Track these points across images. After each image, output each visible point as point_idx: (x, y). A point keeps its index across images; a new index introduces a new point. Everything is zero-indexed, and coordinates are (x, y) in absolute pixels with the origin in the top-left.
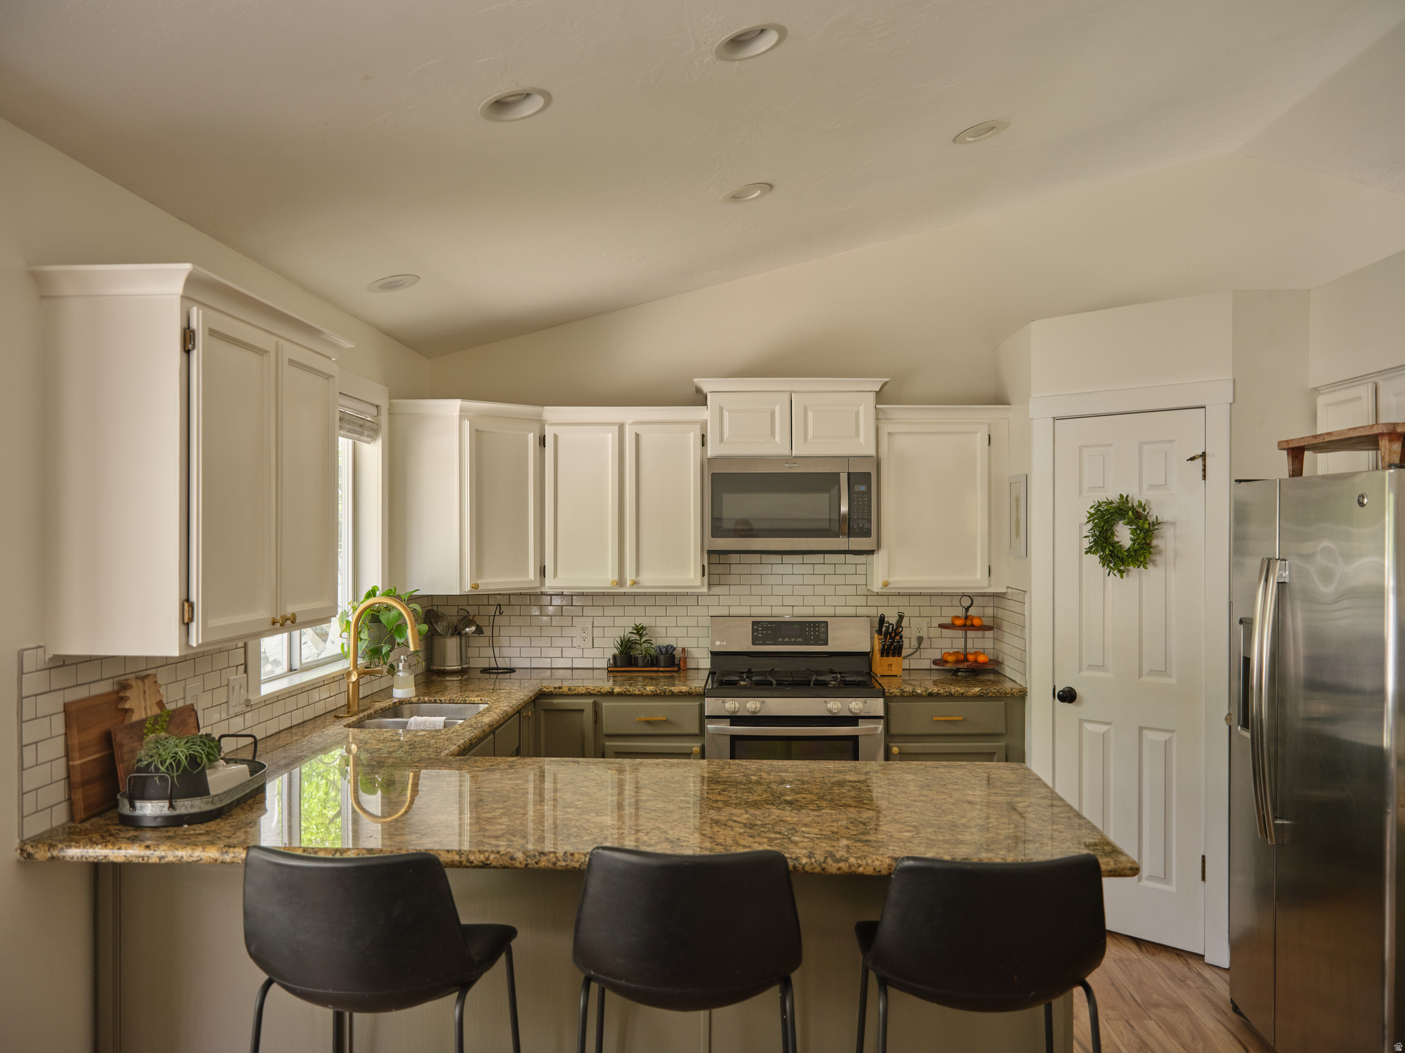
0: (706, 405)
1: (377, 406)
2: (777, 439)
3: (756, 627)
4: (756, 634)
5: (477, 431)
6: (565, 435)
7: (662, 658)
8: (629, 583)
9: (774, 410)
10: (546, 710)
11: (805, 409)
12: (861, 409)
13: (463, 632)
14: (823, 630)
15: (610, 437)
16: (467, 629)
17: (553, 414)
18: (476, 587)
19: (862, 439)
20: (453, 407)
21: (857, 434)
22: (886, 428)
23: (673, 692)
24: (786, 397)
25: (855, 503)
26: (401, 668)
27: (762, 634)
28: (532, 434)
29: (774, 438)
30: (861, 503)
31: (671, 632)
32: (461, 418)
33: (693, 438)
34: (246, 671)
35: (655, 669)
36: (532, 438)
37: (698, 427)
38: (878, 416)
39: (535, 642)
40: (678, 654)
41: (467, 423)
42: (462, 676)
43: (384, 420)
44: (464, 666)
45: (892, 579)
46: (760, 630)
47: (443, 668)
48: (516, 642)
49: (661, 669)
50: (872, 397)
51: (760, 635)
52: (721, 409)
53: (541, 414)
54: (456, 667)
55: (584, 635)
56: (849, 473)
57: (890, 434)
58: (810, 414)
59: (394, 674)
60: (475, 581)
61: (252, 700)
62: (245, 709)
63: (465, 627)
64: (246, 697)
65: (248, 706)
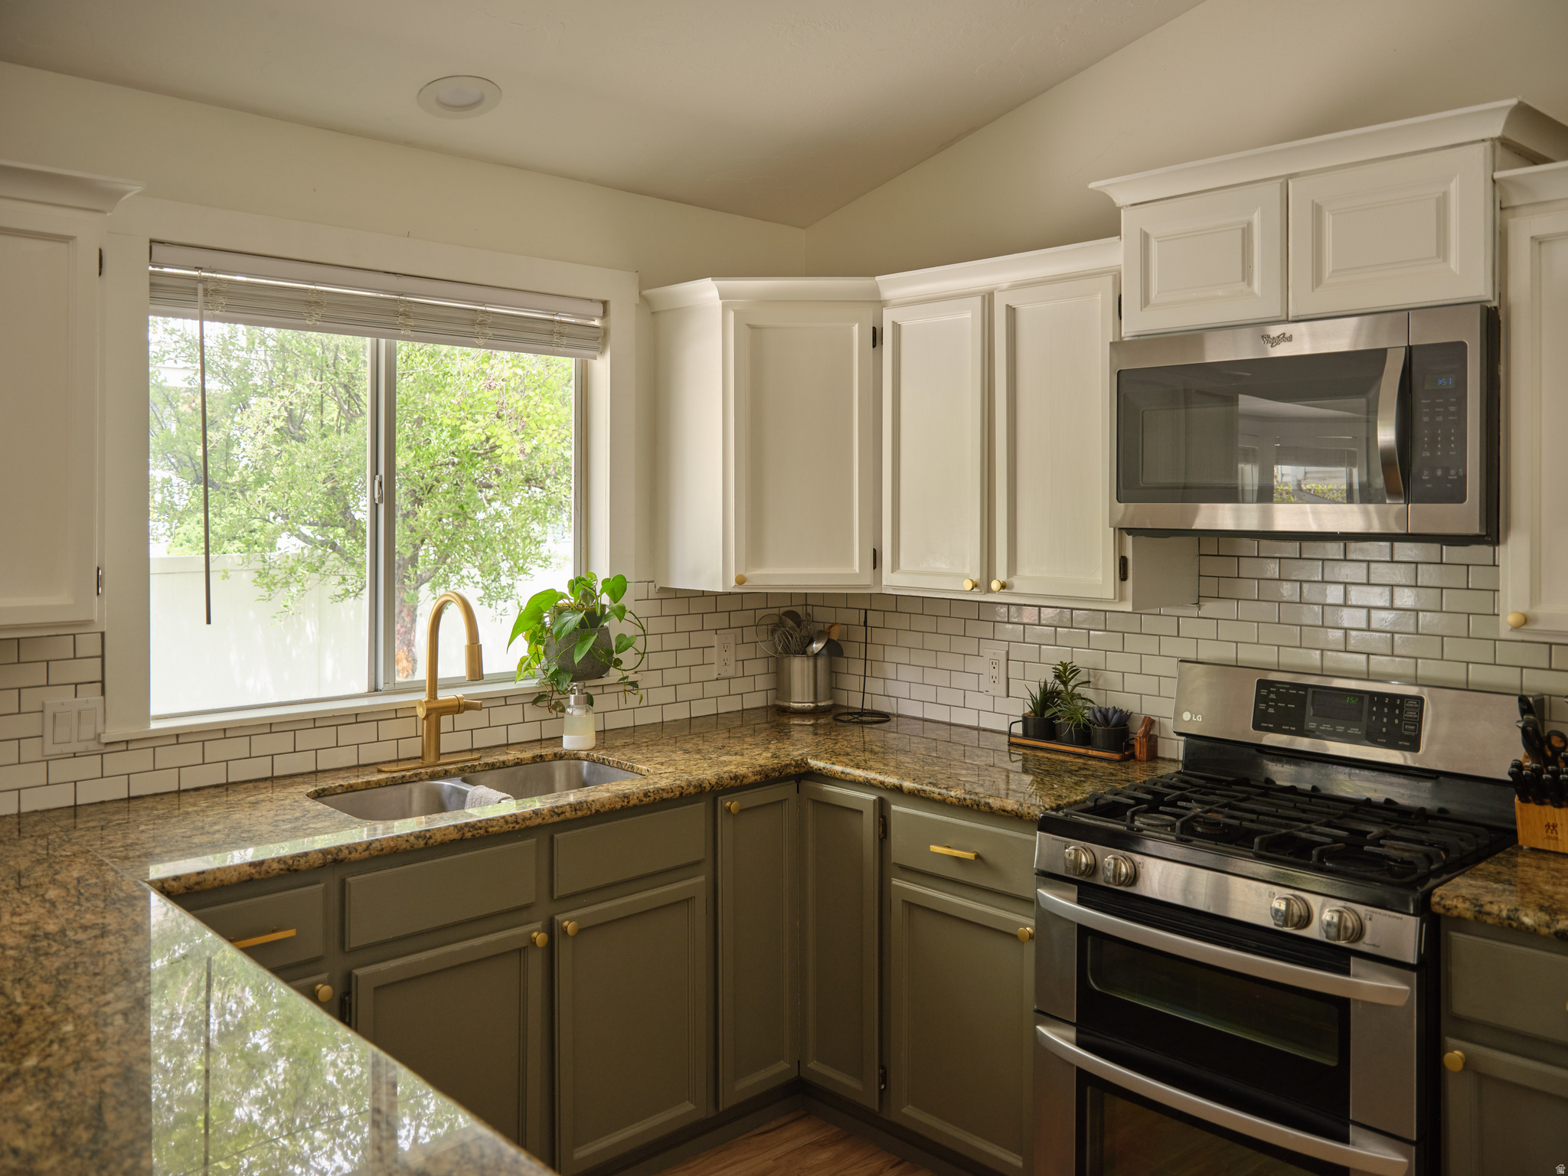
0: (1120, 235)
1: (605, 303)
2: (1256, 286)
3: (1264, 692)
4: (1262, 706)
5: (752, 327)
6: (912, 322)
7: (1098, 730)
8: (995, 585)
9: (1250, 225)
10: (816, 802)
11: (1317, 211)
12: (1454, 187)
13: (809, 650)
14: (1411, 714)
15: (969, 316)
16: (814, 645)
17: (897, 287)
18: (741, 581)
19: (1454, 263)
20: (707, 292)
21: (1442, 251)
22: (1523, 229)
23: (991, 808)
24: (1275, 188)
25: (1426, 419)
26: (572, 701)
27: (1275, 707)
28: (857, 325)
29: (1250, 284)
30: (1440, 419)
31: (1132, 682)
32: (725, 307)
33: (1101, 301)
35: (1082, 751)
36: (858, 334)
37: (1108, 281)
38: (1502, 207)
39: (932, 676)
40: (1138, 730)
41: (731, 315)
42: (817, 719)
43: (623, 323)
44: (819, 704)
45: (1542, 610)
46: (1272, 700)
47: (786, 704)
48: (906, 673)
49: (1095, 753)
50: (1479, 155)
51: (1271, 710)
52: (1145, 238)
53: (876, 291)
54: (806, 705)
55: (995, 673)
56: (1410, 350)
57: (1538, 241)
58: (1328, 220)
59: (563, 710)
60: (742, 572)
61: (113, 733)
62: (102, 747)
63: (811, 642)
64: (100, 730)
65: (107, 744)
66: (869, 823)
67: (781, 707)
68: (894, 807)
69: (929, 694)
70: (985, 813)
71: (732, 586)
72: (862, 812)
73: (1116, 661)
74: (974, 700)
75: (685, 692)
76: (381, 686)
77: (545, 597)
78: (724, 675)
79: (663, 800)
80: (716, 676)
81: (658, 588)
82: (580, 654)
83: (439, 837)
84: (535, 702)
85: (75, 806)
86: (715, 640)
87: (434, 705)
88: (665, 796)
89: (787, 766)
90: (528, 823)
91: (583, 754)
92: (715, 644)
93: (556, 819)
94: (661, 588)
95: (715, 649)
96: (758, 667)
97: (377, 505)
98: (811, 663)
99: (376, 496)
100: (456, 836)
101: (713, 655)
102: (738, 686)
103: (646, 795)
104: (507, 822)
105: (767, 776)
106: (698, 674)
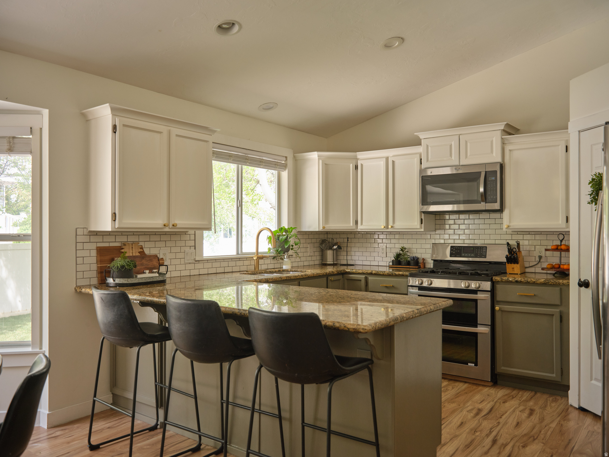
0: (421, 145)
1: (286, 157)
2: (453, 158)
3: (452, 249)
4: (452, 252)
5: (326, 164)
6: (366, 164)
7: (412, 262)
8: (390, 227)
9: (451, 144)
10: (348, 279)
11: (466, 142)
12: (494, 139)
13: (333, 248)
14: (484, 250)
15: (382, 163)
17: (361, 155)
18: (324, 228)
19: (494, 154)
20: (314, 156)
21: (492, 152)
22: (508, 148)
23: (396, 274)
24: (457, 137)
25: (489, 186)
26: (285, 257)
27: (455, 252)
28: (351, 164)
29: (452, 157)
30: (492, 186)
31: (419, 251)
32: (319, 159)
33: (417, 160)
34: (195, 249)
35: (408, 267)
36: (352, 166)
37: (418, 156)
38: (503, 143)
39: (365, 254)
40: (421, 261)
41: (321, 161)
42: (335, 266)
43: (290, 162)
44: (334, 262)
45: (511, 224)
46: (454, 250)
47: (326, 263)
48: (357, 254)
49: (411, 267)
50: (499, 133)
51: (454, 252)
52: (427, 146)
53: (356, 156)
54: (331, 263)
55: (383, 251)
56: (486, 172)
57: (510, 150)
58: (469, 144)
59: (283, 260)
60: (324, 226)
61: (197, 259)
62: (195, 262)
63: (333, 246)
64: (195, 258)
65: (196, 261)
66: (363, 283)
67: (324, 263)
68: (369, 278)
69: (364, 258)
70: (394, 276)
71: (321, 229)
72: (361, 280)
73: (414, 246)
74: (377, 259)
76: (240, 253)
77: (276, 232)
78: (310, 255)
79: (320, 276)
81: (297, 231)
82: (286, 246)
83: (283, 278)
84: (273, 258)
85: (190, 275)
86: (309, 246)
87: (258, 256)
88: (320, 274)
89: (342, 270)
90: (297, 277)
91: (289, 270)
92: (309, 247)
93: (302, 277)
94: (299, 232)
95: (309, 248)
96: (317, 254)
97: (238, 207)
98: (332, 251)
99: (238, 205)
101: (308, 250)
102: (314, 258)
103: (317, 274)
104: (294, 276)
105: (338, 273)
106: (305, 254)
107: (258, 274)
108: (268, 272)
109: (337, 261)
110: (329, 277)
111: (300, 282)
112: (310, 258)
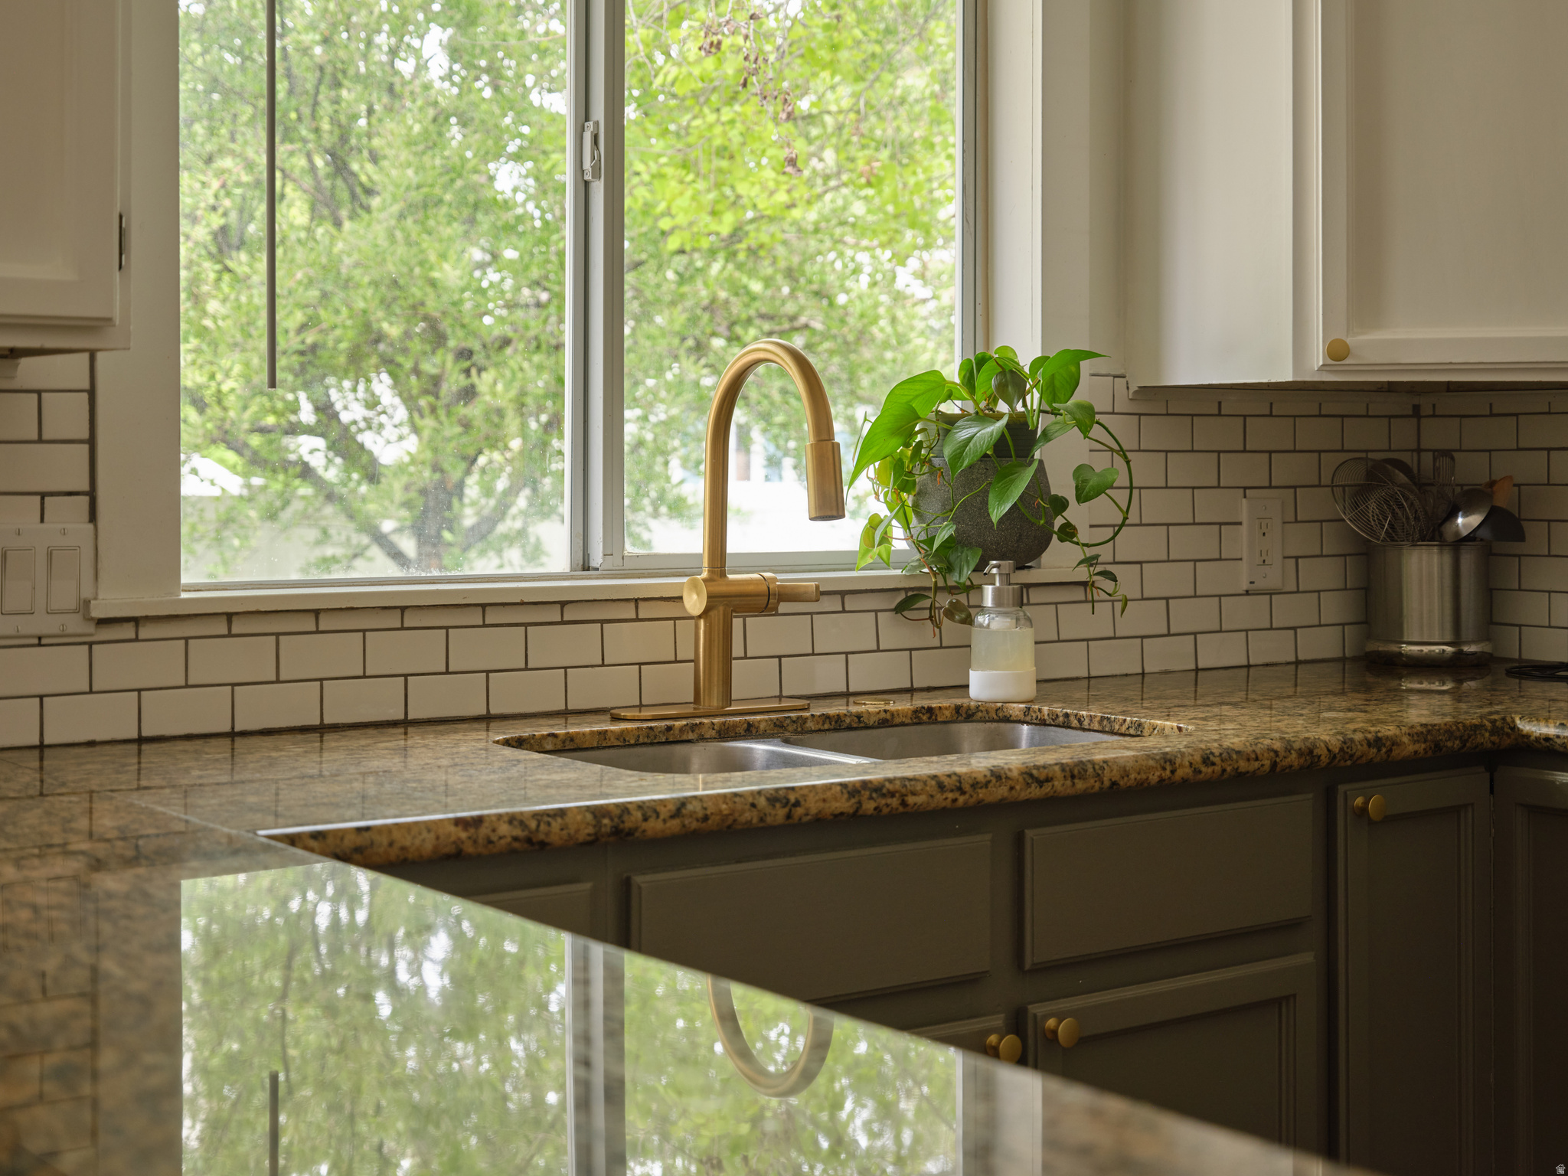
13: (1448, 530)
16: (1460, 520)
18: (1337, 352)
26: (988, 600)
34: (93, 517)
42: (1460, 682)
44: (1466, 649)
47: (1394, 648)
54: (1437, 649)
59: (969, 621)
60: (1339, 334)
61: (111, 601)
62: (90, 628)
63: (1452, 515)
64: (87, 592)
65: (102, 622)
67: (1378, 654)
71: (1315, 365)
75: (1186, 615)
76: (597, 559)
77: (920, 387)
78: (1261, 584)
79: (1239, 776)
80: (1245, 586)
81: (1133, 388)
82: (1001, 501)
84: (900, 609)
85: (42, 747)
86: (1244, 510)
87: (720, 588)
88: (1243, 766)
89: (1475, 728)
90: (982, 794)
92: (1244, 517)
94: (1143, 389)
95: (1244, 529)
96: (1324, 573)
97: (587, 184)
98: (1447, 558)
99: (587, 165)
100: (844, 805)
101: (1240, 542)
102: (1287, 610)
103: (1207, 760)
104: (941, 786)
105: (1438, 746)
106: (1211, 578)
107: (702, 739)
108: (810, 725)
109: (1488, 638)
110: (1342, 788)
111: (1029, 833)
112: (1241, 612)
